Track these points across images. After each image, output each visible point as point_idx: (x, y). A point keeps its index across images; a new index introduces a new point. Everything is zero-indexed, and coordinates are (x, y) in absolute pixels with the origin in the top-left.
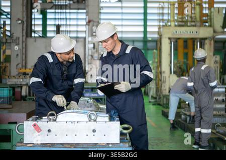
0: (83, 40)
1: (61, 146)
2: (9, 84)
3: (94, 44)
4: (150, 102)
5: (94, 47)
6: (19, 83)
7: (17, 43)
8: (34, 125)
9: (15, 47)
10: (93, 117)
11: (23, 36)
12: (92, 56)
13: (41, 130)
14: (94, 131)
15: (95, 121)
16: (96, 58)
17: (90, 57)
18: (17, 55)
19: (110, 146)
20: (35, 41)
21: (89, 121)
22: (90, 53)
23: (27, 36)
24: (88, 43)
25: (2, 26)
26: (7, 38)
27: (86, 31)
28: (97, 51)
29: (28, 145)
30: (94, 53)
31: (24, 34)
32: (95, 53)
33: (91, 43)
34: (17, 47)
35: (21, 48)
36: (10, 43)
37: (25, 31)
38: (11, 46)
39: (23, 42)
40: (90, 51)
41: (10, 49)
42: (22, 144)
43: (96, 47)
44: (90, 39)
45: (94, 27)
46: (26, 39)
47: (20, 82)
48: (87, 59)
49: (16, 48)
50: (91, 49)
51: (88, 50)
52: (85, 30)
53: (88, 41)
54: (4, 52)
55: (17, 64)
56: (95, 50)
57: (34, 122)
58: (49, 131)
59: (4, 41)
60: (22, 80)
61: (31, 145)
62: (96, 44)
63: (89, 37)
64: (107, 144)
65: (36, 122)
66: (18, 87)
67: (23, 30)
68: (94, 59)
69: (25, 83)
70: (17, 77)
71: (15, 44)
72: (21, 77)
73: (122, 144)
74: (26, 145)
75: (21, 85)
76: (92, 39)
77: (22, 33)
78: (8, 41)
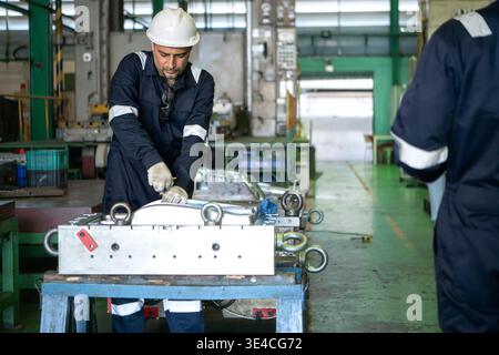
0: (239, 35)
1: (142, 281)
2: (68, 140)
3: (265, 45)
4: (402, 180)
5: (265, 53)
6: (90, 138)
7: (89, 45)
8: (82, 234)
9: (85, 55)
10: (214, 215)
11: (101, 29)
12: (261, 73)
13: (96, 246)
14: (215, 247)
15: (218, 224)
16: (269, 79)
17: (256, 76)
18: (90, 73)
19: (253, 280)
20: (130, 40)
21: (206, 224)
22: (257, 67)
23: (111, 29)
24: (252, 44)
25: (54, 7)
26: (65, 32)
27: (245, 15)
28: (272, 61)
29: (69, 279)
30: (266, 66)
31: (105, 24)
32: (269, 66)
33: (260, 43)
34: (89, 55)
35: (98, 57)
36: (73, 45)
37: (105, 18)
38: (74, 52)
39: (101, 43)
40: (256, 62)
41: (74, 59)
42: (56, 276)
43: (270, 52)
44: (256, 33)
45: (263, 6)
46: (109, 36)
47: (94, 135)
48: (249, 81)
49: (87, 56)
50: (258, 58)
51: (253, 58)
52: (244, 12)
53: (252, 39)
54: (60, 67)
55: (89, 93)
56: (269, 58)
57: (81, 228)
58: (115, 247)
59: (59, 41)
60: (96, 131)
61: (77, 279)
62: (269, 45)
63: (252, 28)
64: (247, 276)
65: (86, 228)
66: (89, 147)
67: (101, 14)
68: (266, 81)
69: (103, 139)
70: (86, 124)
71: (83, 48)
72: (95, 124)
73: (279, 277)
74: (64, 280)
75: (95, 142)
76: (260, 33)
77: (101, 21)
78: (69, 41)
